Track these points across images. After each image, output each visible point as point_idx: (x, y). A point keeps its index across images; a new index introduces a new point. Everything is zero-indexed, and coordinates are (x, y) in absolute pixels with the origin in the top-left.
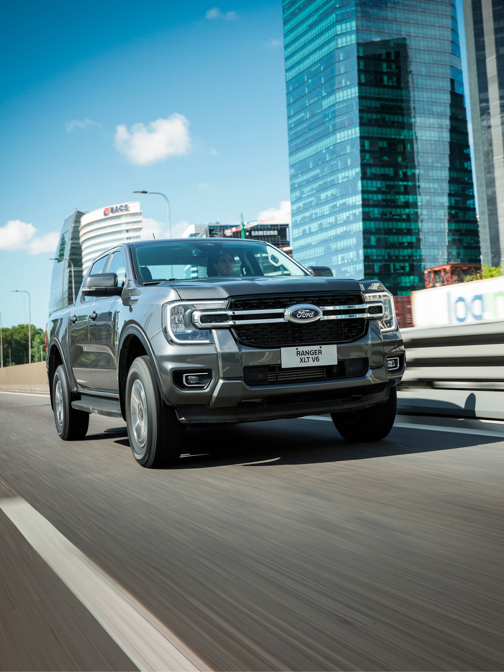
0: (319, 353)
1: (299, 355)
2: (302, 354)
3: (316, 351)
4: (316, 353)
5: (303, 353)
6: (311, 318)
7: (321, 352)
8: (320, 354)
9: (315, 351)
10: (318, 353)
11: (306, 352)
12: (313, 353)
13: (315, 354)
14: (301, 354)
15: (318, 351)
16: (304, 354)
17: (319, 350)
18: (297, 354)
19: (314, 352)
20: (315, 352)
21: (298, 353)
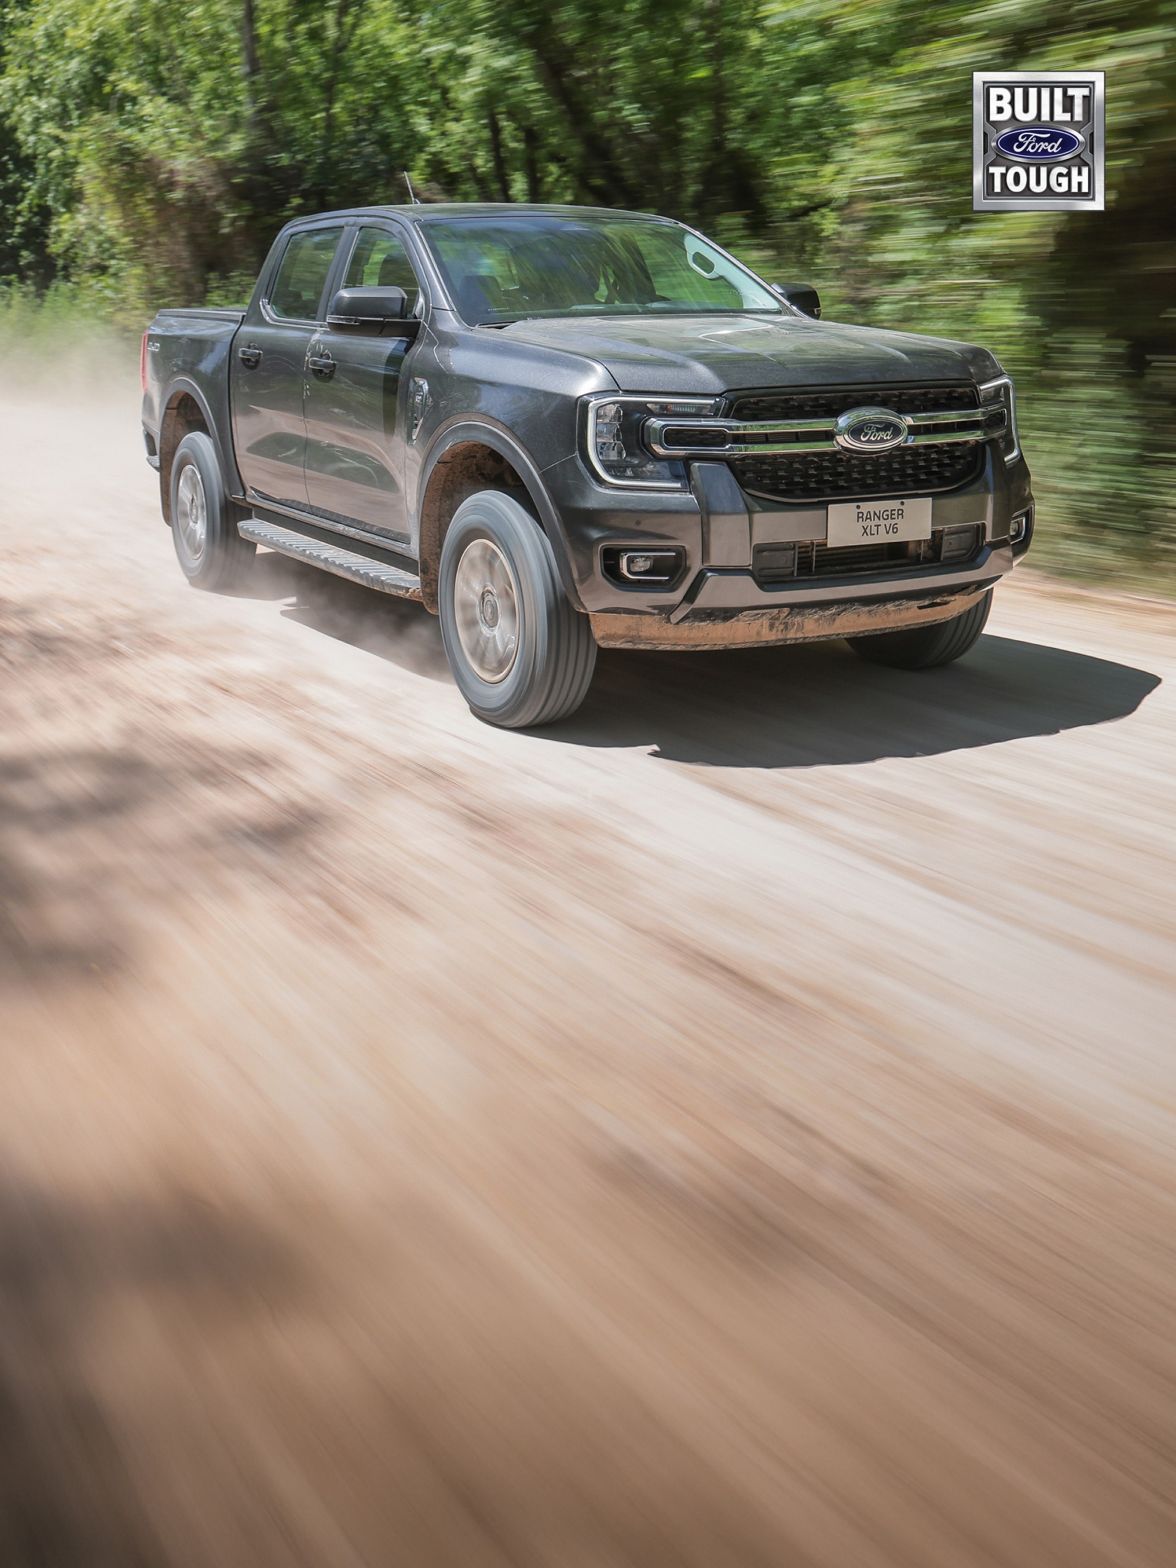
0: (898, 514)
1: (861, 519)
2: (867, 518)
3: (893, 512)
4: (893, 516)
5: (869, 516)
6: (887, 440)
7: (902, 514)
8: (900, 516)
9: (892, 510)
10: (896, 516)
11: (875, 513)
12: (888, 515)
13: (892, 519)
14: (864, 517)
15: (896, 512)
16: (870, 518)
17: (898, 510)
18: (858, 517)
19: (889, 513)
20: (892, 514)
21: (861, 515)
